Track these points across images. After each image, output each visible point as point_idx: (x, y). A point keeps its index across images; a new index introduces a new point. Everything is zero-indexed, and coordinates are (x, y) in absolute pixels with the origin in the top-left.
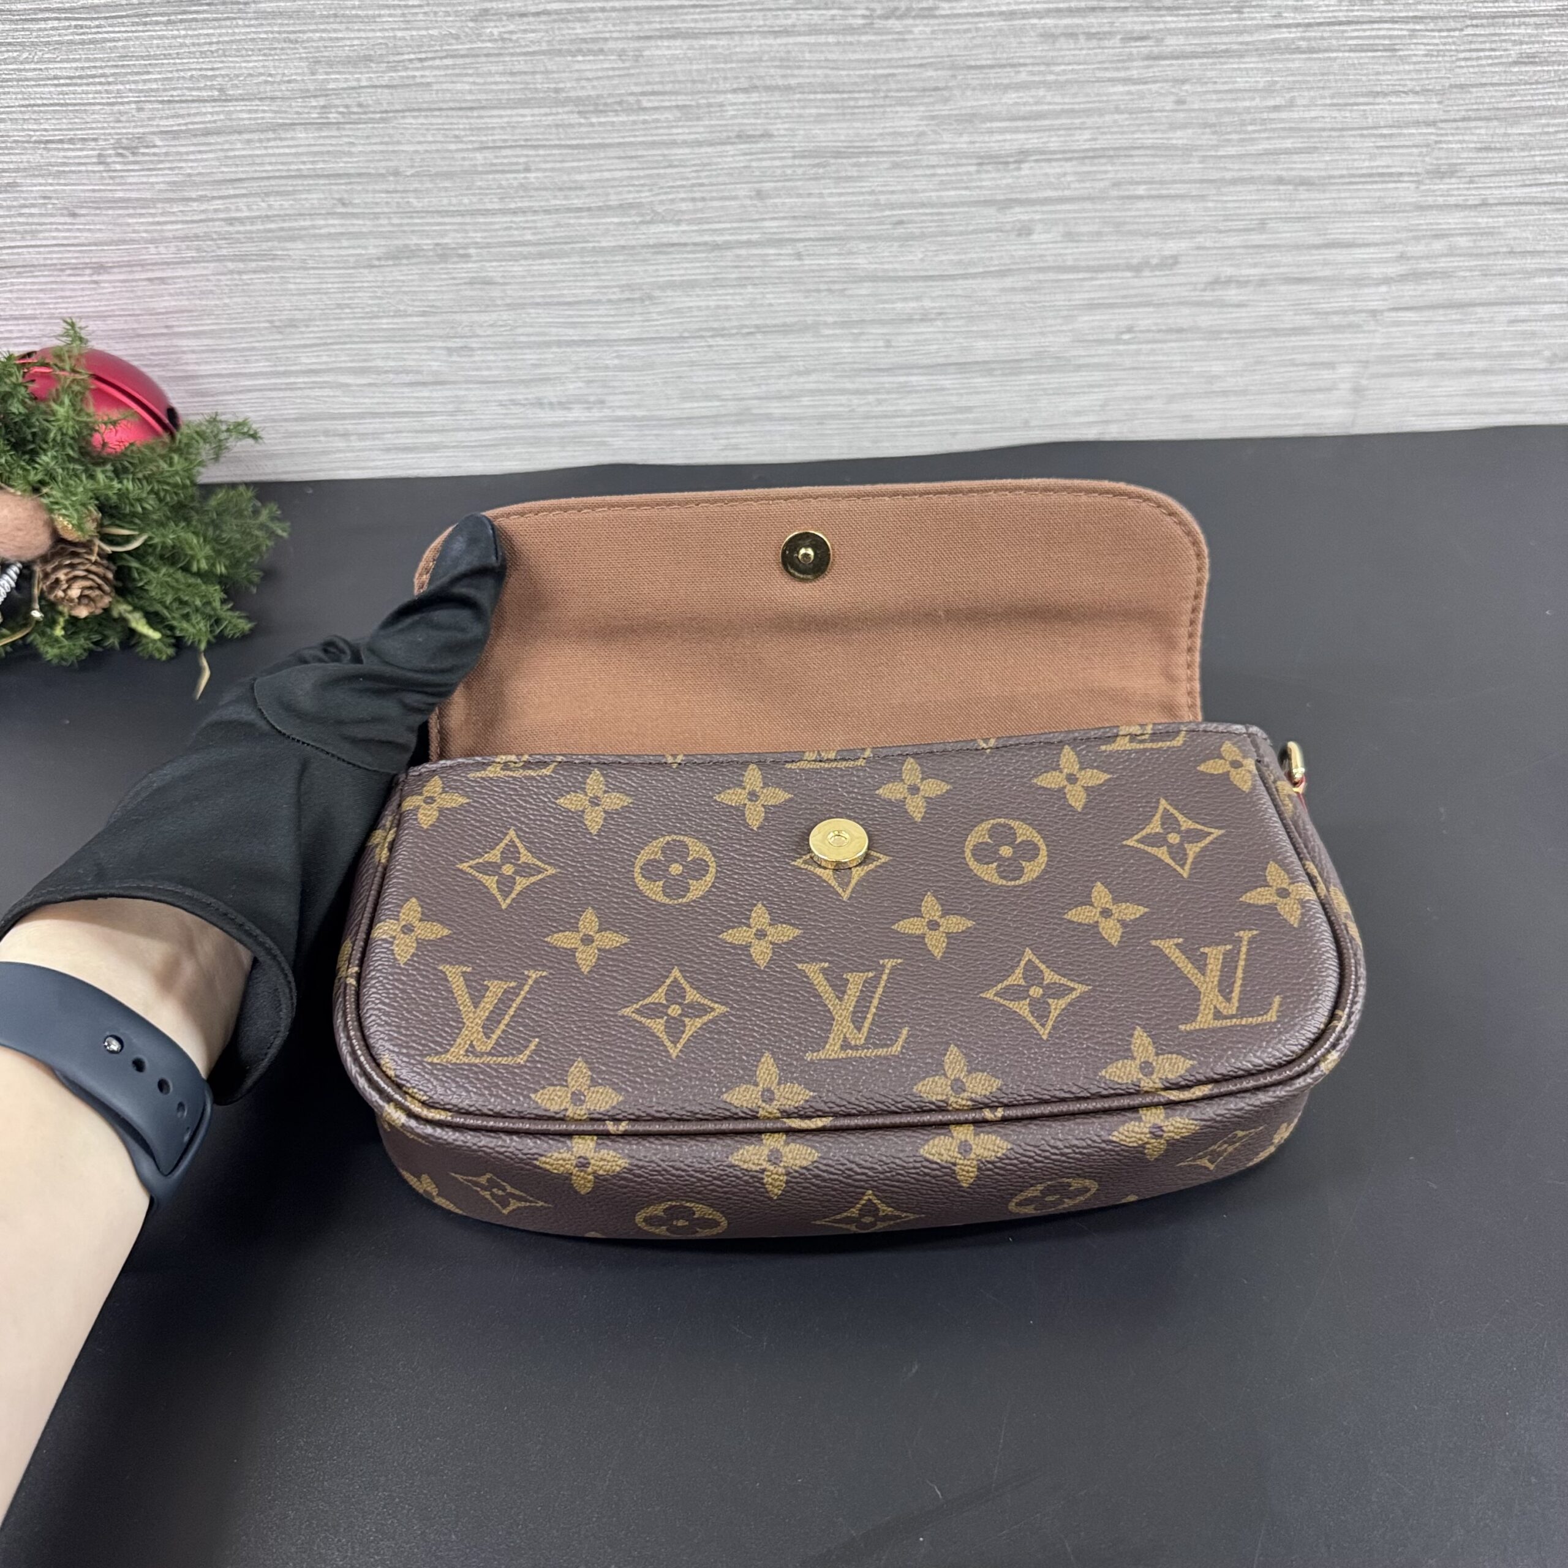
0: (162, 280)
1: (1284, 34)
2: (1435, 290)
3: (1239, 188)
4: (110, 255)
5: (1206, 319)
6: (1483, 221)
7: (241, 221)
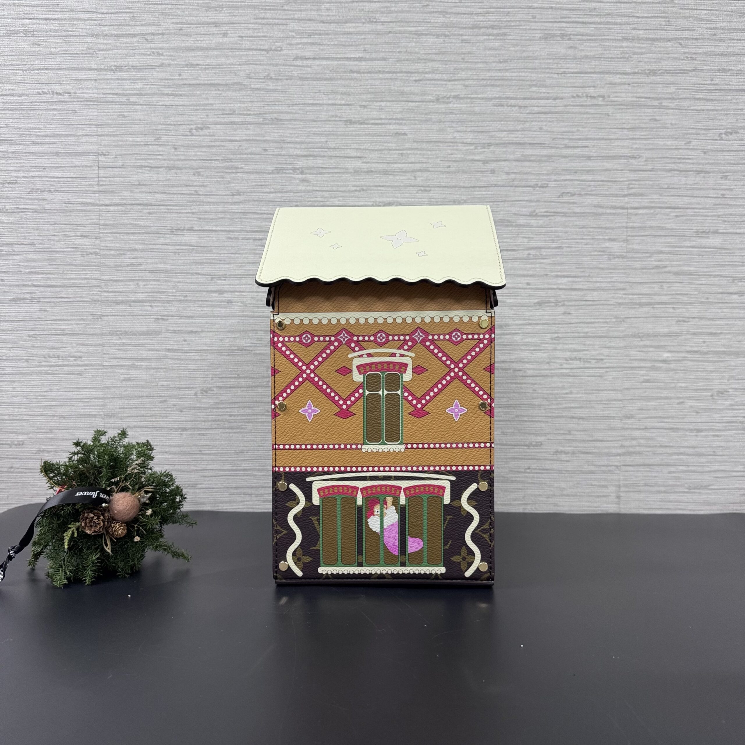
0: (203, 435)
1: (564, 371)
2: (638, 459)
3: (559, 419)
4: (189, 425)
5: (556, 466)
6: (648, 434)
7: (234, 416)
